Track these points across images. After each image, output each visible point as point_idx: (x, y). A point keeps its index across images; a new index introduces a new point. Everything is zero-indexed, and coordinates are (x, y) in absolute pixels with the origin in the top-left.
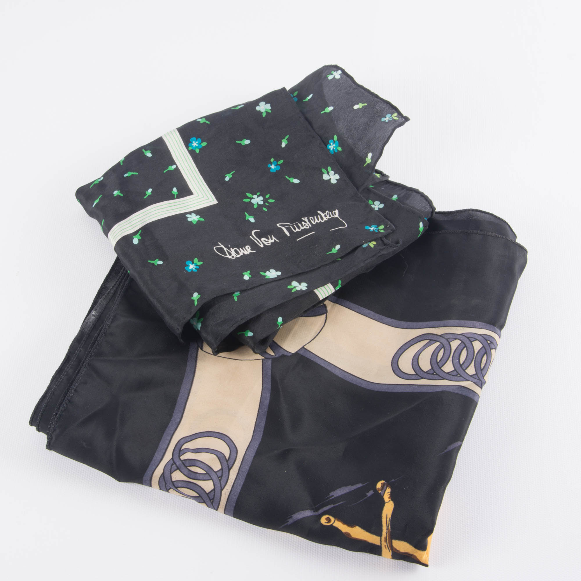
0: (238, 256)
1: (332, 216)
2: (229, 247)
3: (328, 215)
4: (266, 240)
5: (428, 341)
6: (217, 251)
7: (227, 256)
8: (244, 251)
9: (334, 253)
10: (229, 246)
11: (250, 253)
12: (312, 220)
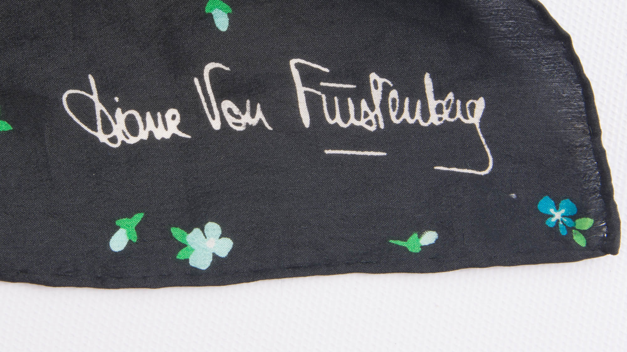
0: (132, 140)
1: (459, 115)
2: (114, 101)
3: (449, 110)
4: (236, 110)
6: (69, 108)
7: (96, 131)
8: (156, 125)
9: (410, 250)
10: (117, 99)
11: (174, 136)
12: (394, 110)
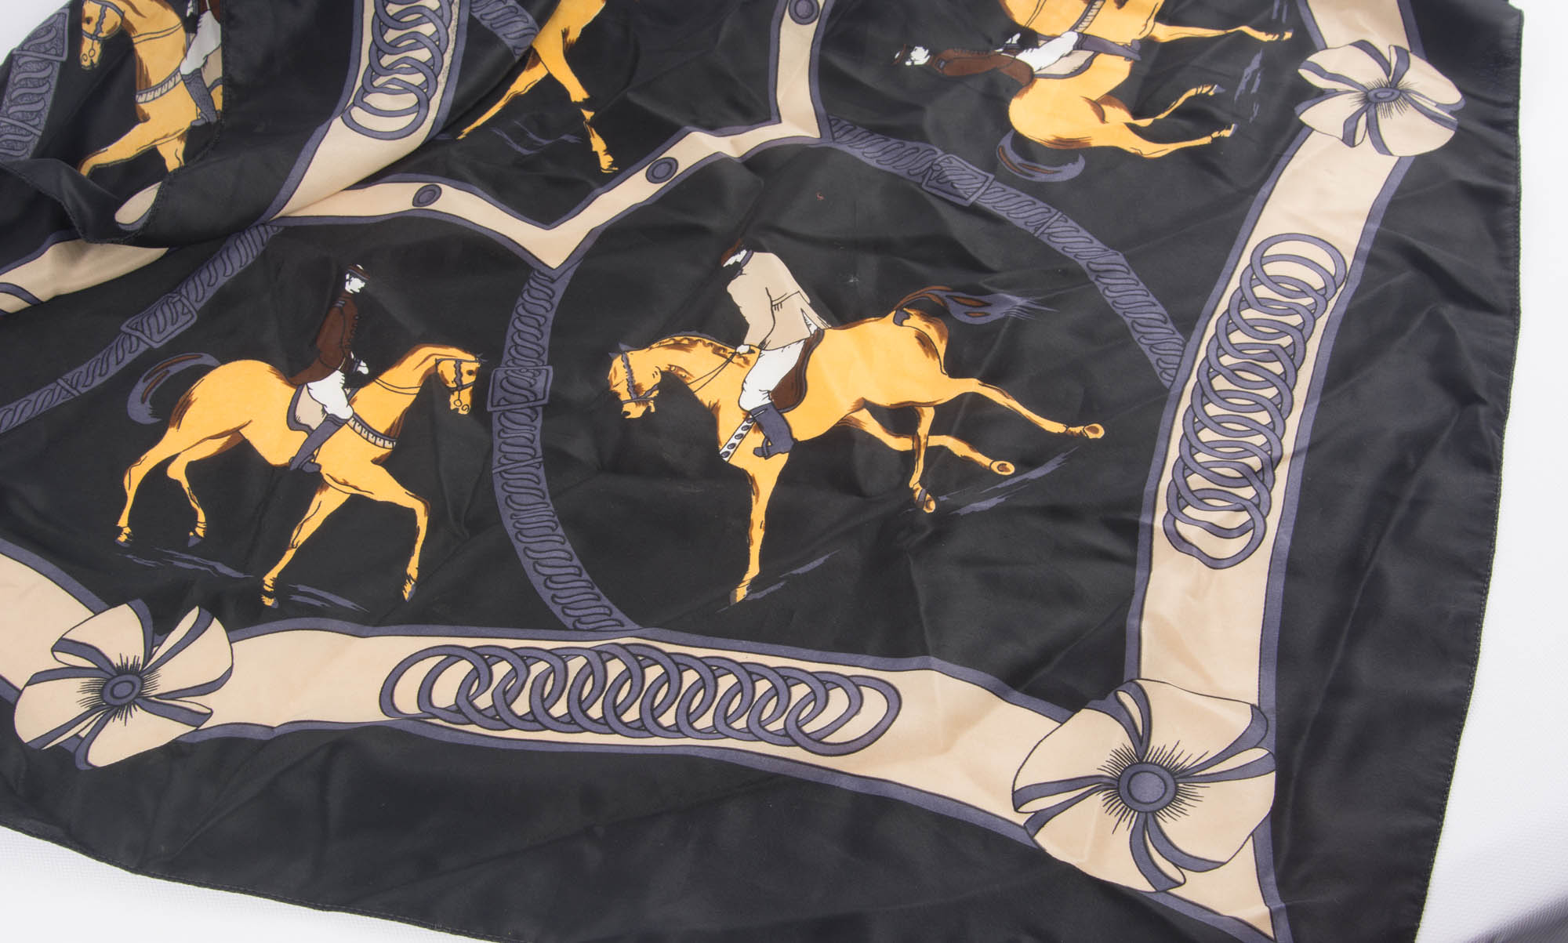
5: (824, 740)
